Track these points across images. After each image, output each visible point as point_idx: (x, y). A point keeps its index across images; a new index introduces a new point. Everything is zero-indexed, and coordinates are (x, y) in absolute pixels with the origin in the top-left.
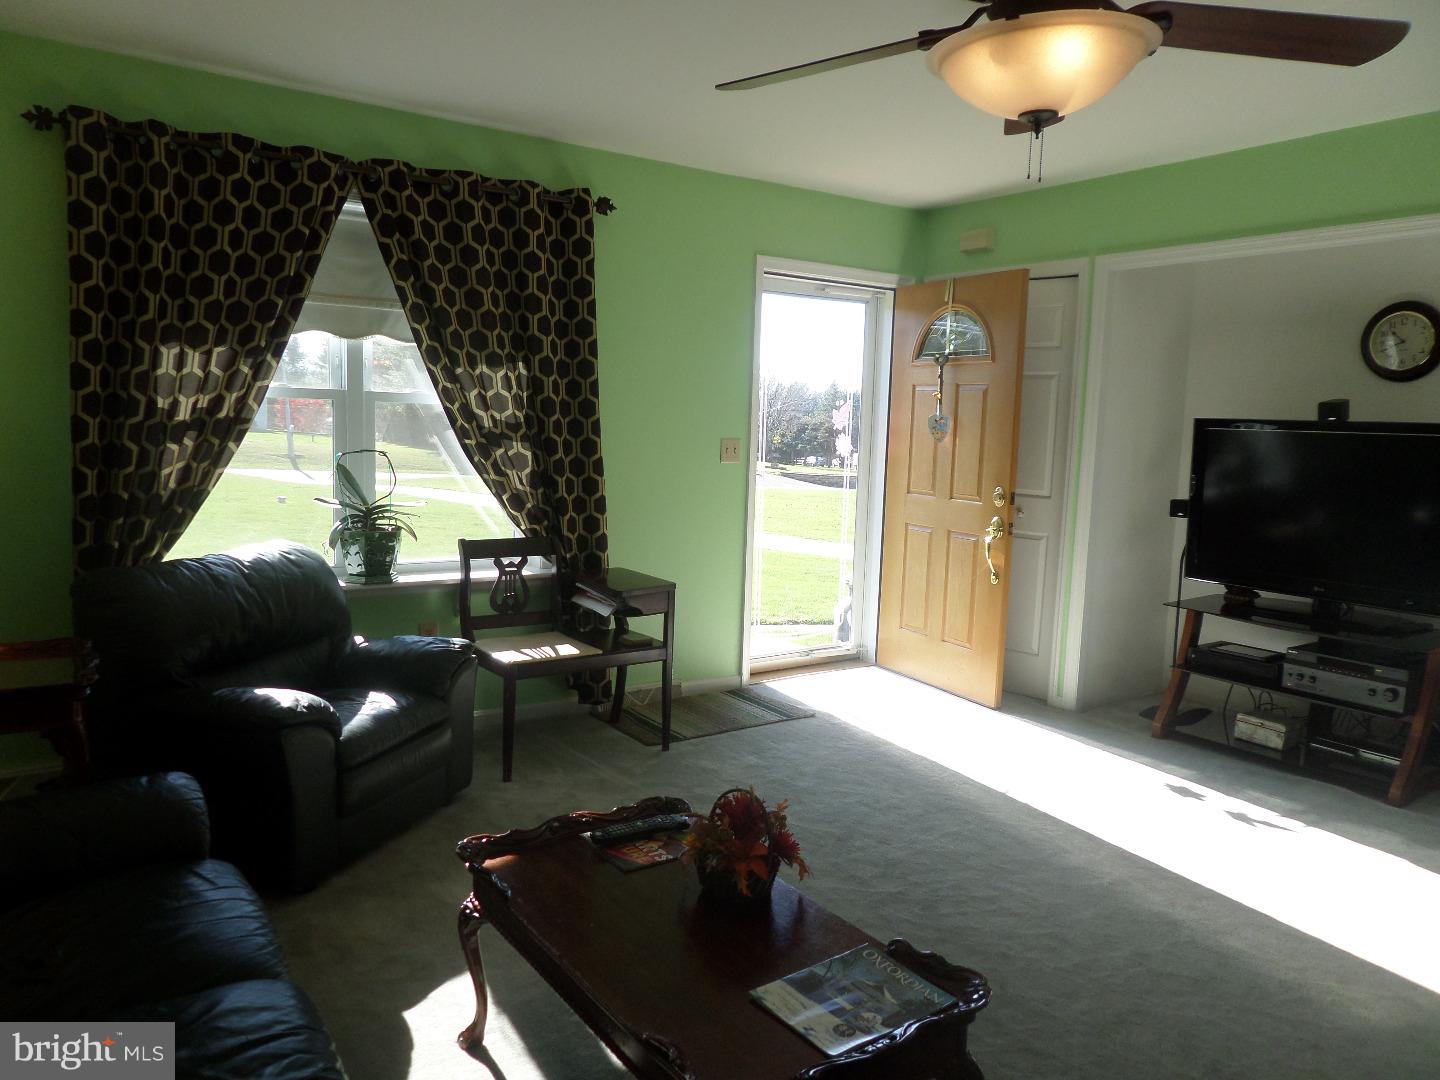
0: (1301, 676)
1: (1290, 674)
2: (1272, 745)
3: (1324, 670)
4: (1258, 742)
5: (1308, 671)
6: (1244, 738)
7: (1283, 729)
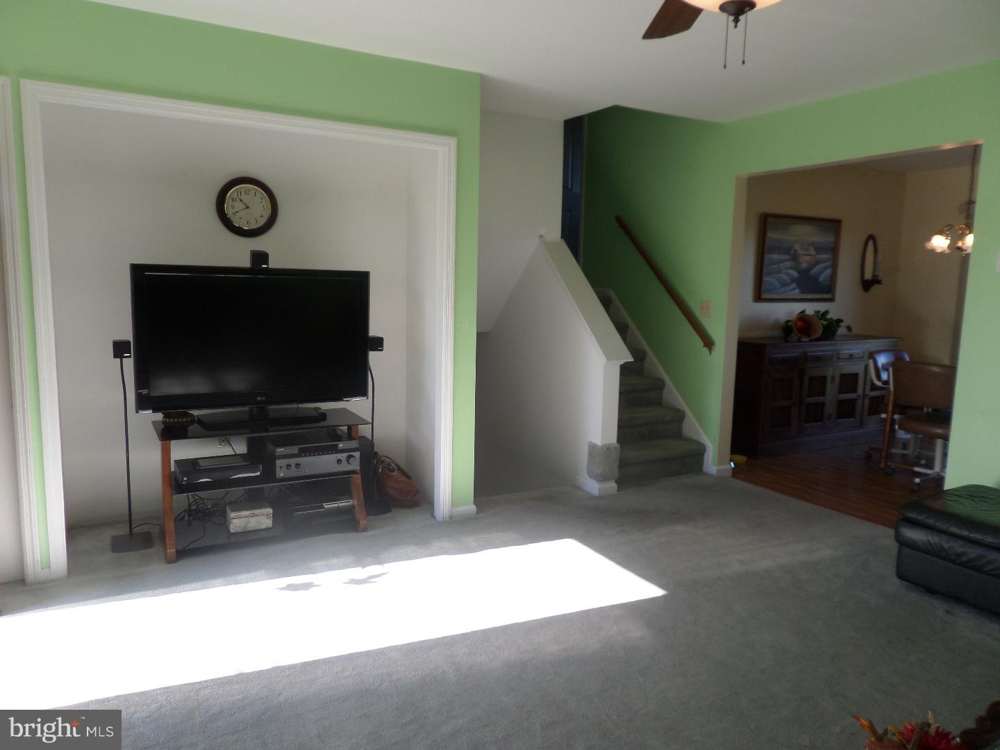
0: (289, 466)
1: (281, 467)
2: (264, 527)
3: (305, 456)
4: (251, 529)
5: (293, 461)
6: (239, 530)
7: (270, 511)
